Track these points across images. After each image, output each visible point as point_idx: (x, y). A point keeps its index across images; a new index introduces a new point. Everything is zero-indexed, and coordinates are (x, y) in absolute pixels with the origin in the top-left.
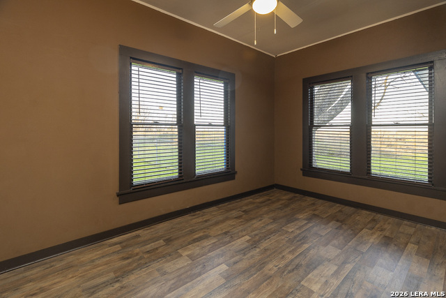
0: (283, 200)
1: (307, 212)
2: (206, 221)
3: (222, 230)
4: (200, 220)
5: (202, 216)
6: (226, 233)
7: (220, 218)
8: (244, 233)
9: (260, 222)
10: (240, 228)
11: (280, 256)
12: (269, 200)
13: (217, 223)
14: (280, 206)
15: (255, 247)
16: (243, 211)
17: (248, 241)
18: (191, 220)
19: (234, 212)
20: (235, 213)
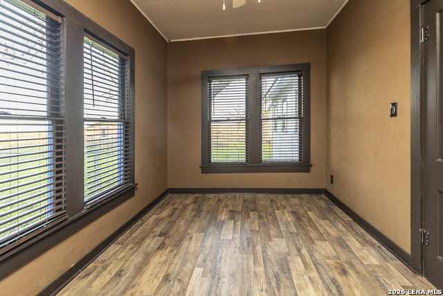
0: (189, 205)
1: (222, 211)
2: (119, 274)
3: (156, 277)
4: (106, 277)
5: (104, 268)
6: (167, 278)
7: (137, 258)
8: (189, 266)
9: (193, 242)
10: (178, 261)
11: (252, 274)
12: (175, 209)
13: (139, 270)
14: (193, 213)
15: (219, 278)
16: (160, 235)
17: (204, 275)
18: (90, 284)
19: (147, 241)
20: (151, 243)
